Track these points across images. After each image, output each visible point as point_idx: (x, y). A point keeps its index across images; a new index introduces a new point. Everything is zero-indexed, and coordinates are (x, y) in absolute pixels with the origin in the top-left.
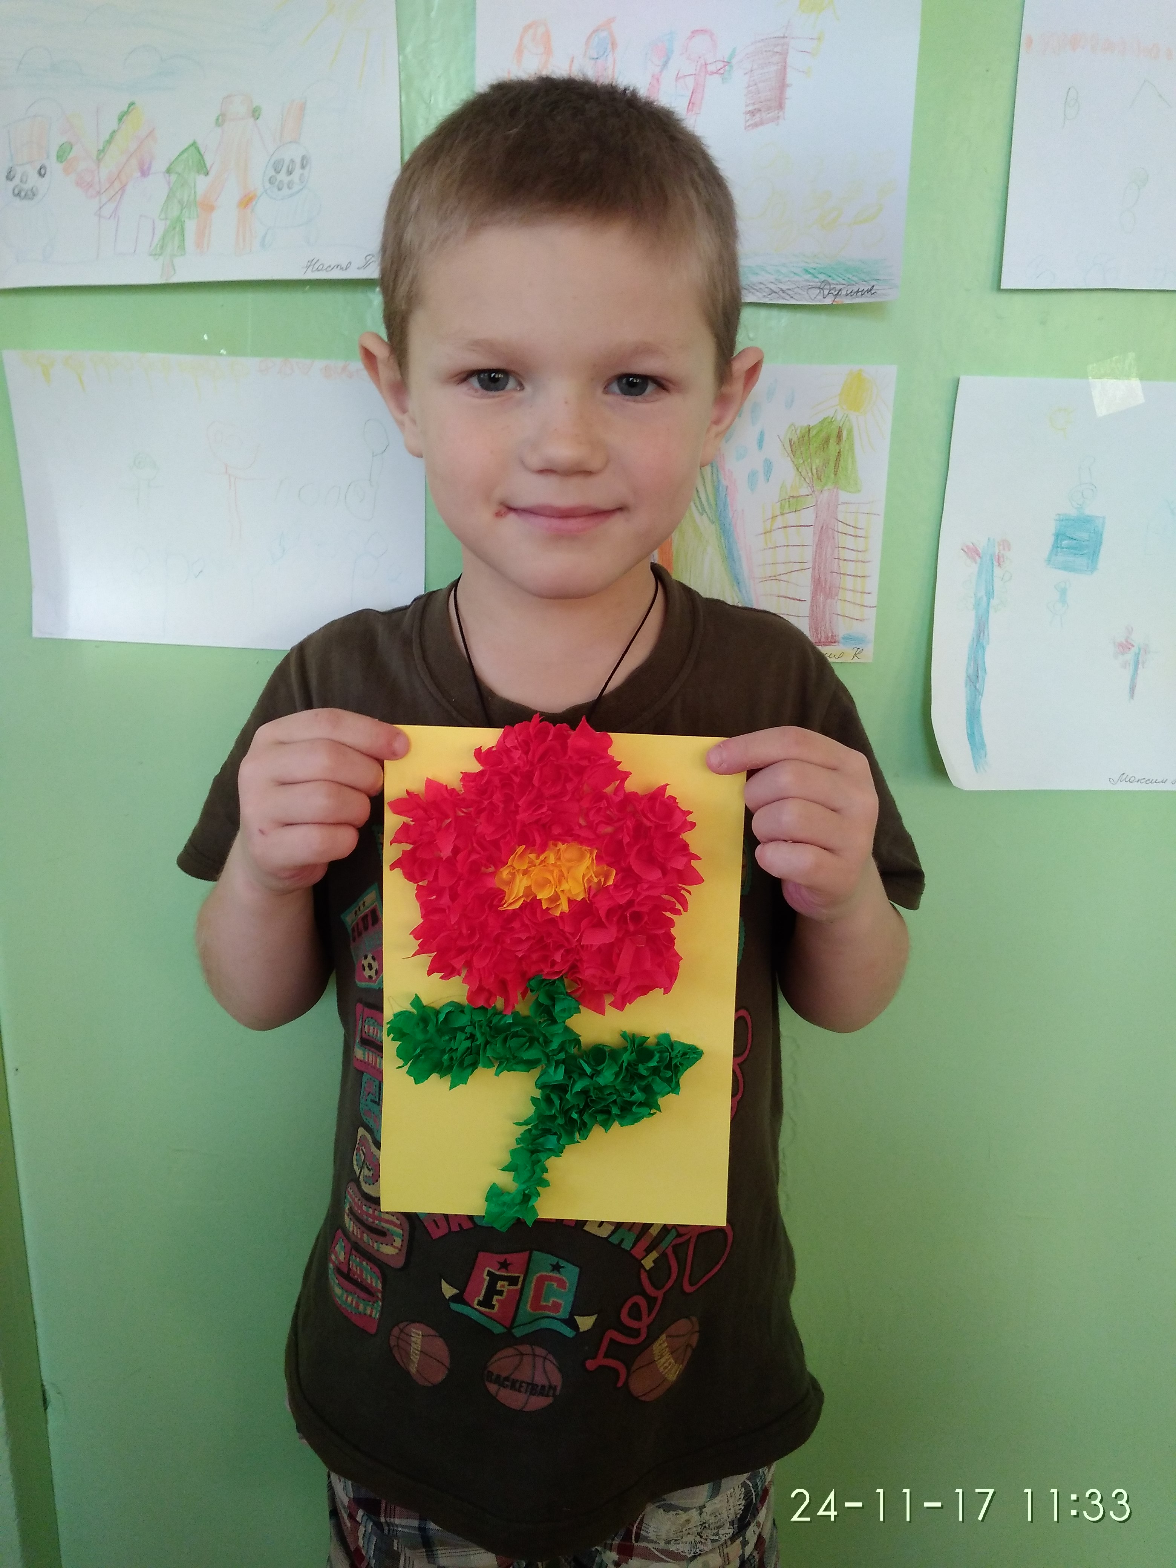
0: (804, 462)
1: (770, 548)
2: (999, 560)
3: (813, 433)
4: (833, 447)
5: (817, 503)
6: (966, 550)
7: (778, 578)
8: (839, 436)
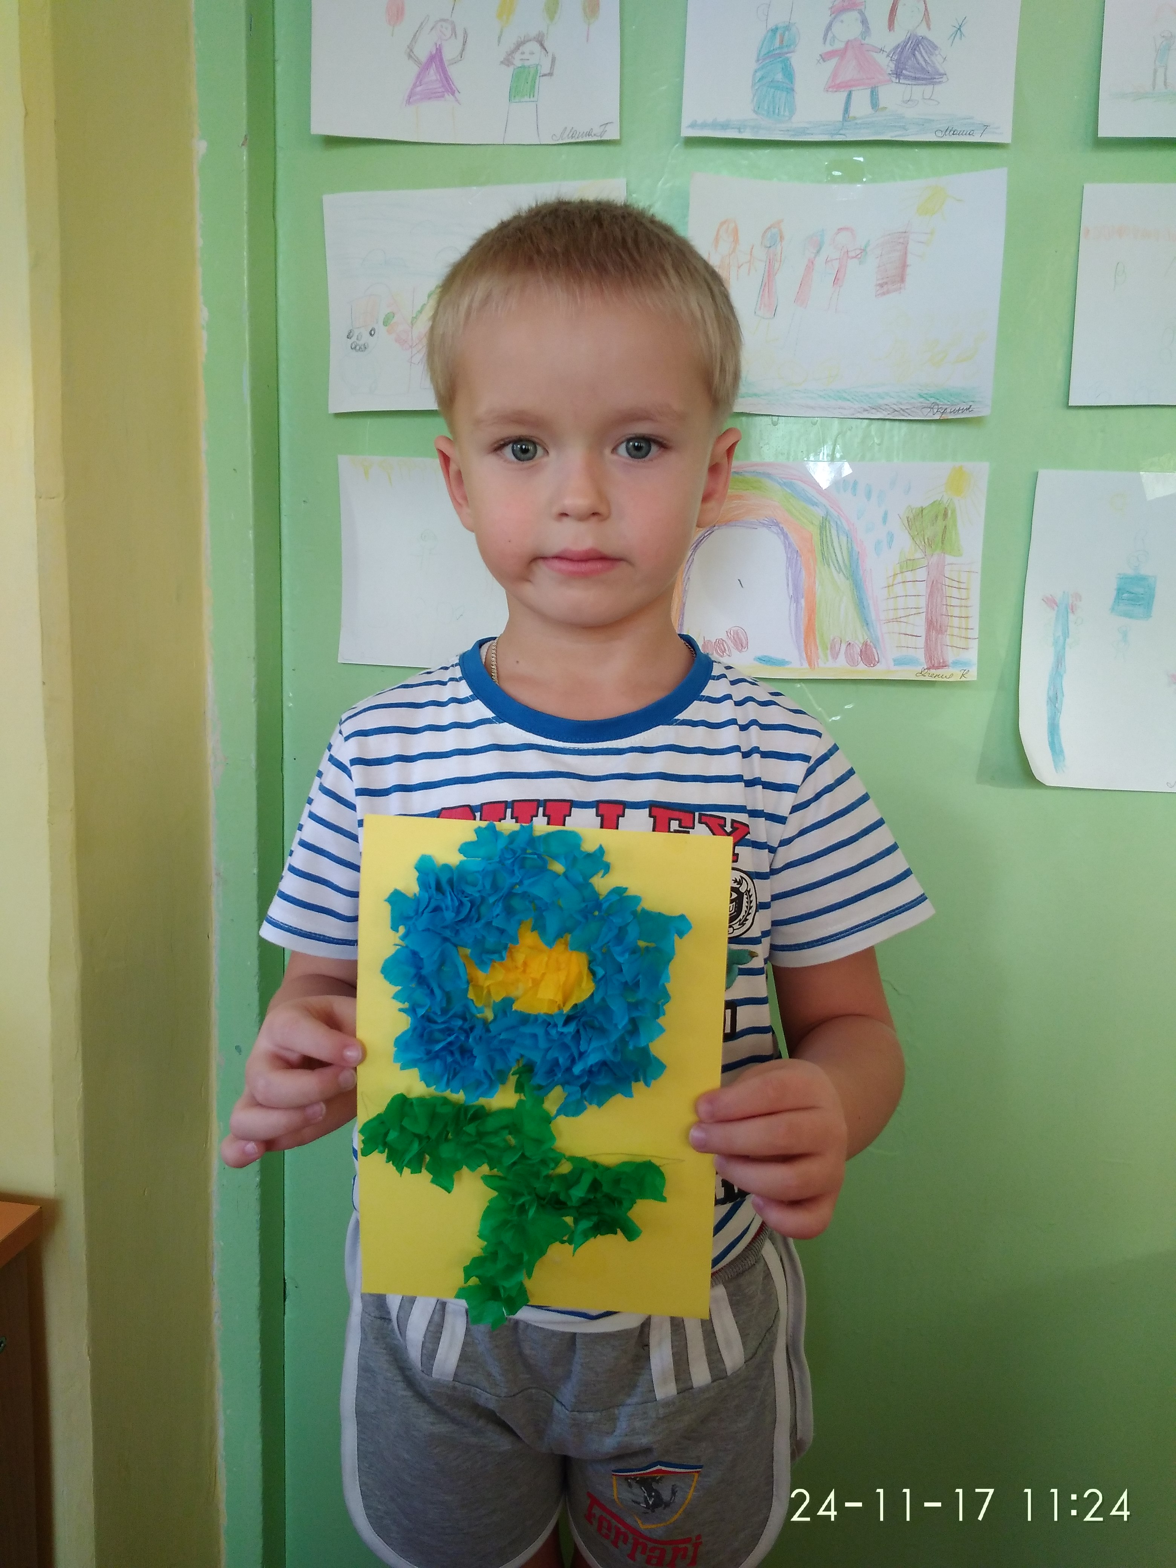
0: (918, 534)
1: (892, 598)
2: (1073, 609)
3: (925, 512)
4: (940, 523)
5: (928, 563)
6: (1045, 599)
7: (899, 620)
8: (945, 515)
